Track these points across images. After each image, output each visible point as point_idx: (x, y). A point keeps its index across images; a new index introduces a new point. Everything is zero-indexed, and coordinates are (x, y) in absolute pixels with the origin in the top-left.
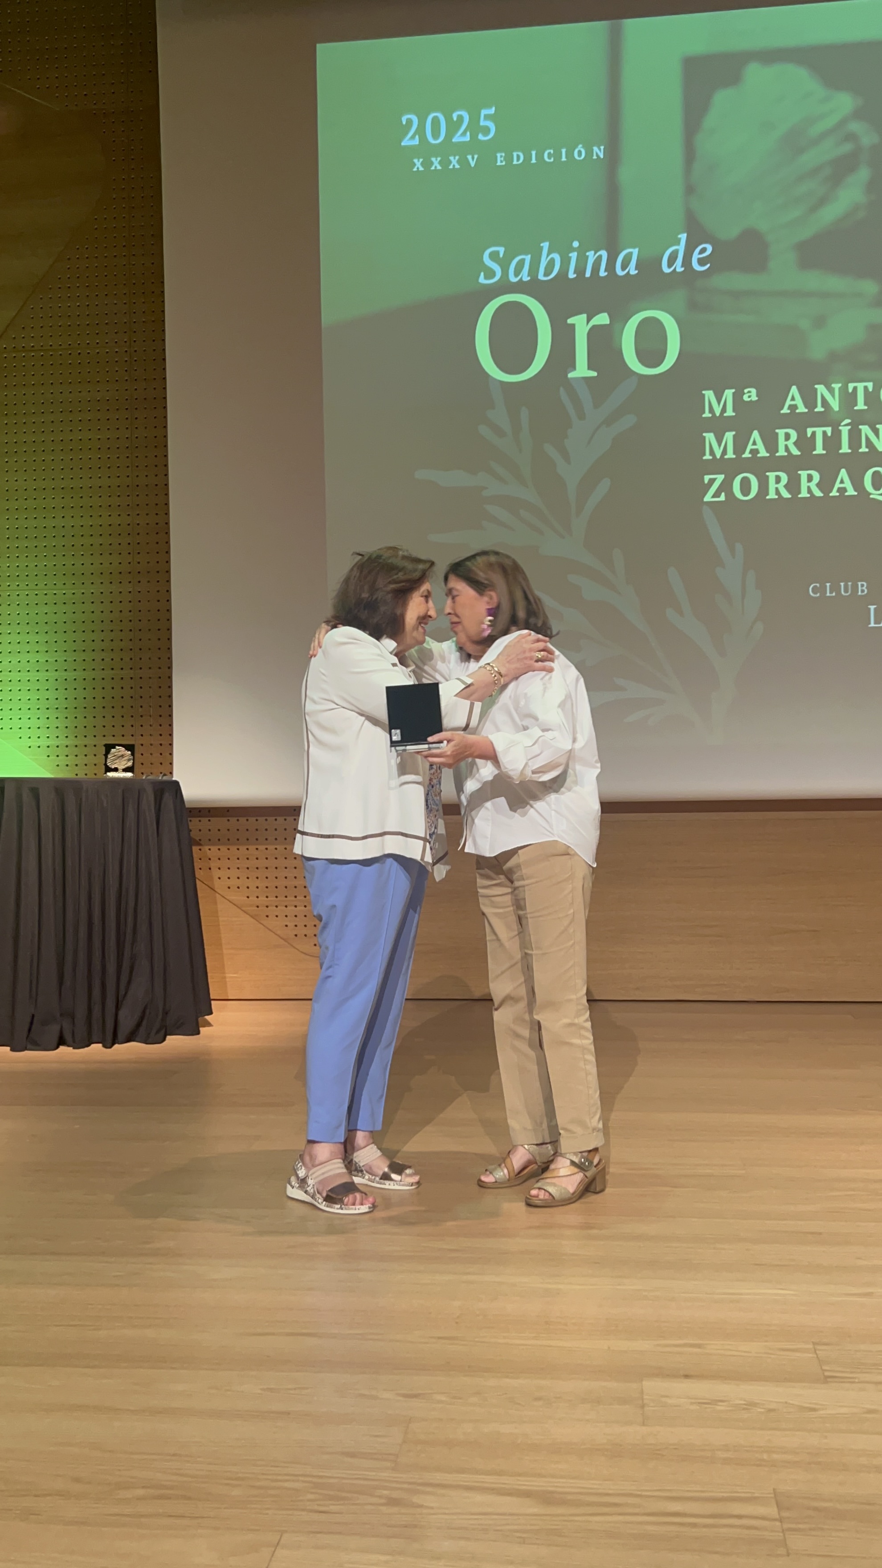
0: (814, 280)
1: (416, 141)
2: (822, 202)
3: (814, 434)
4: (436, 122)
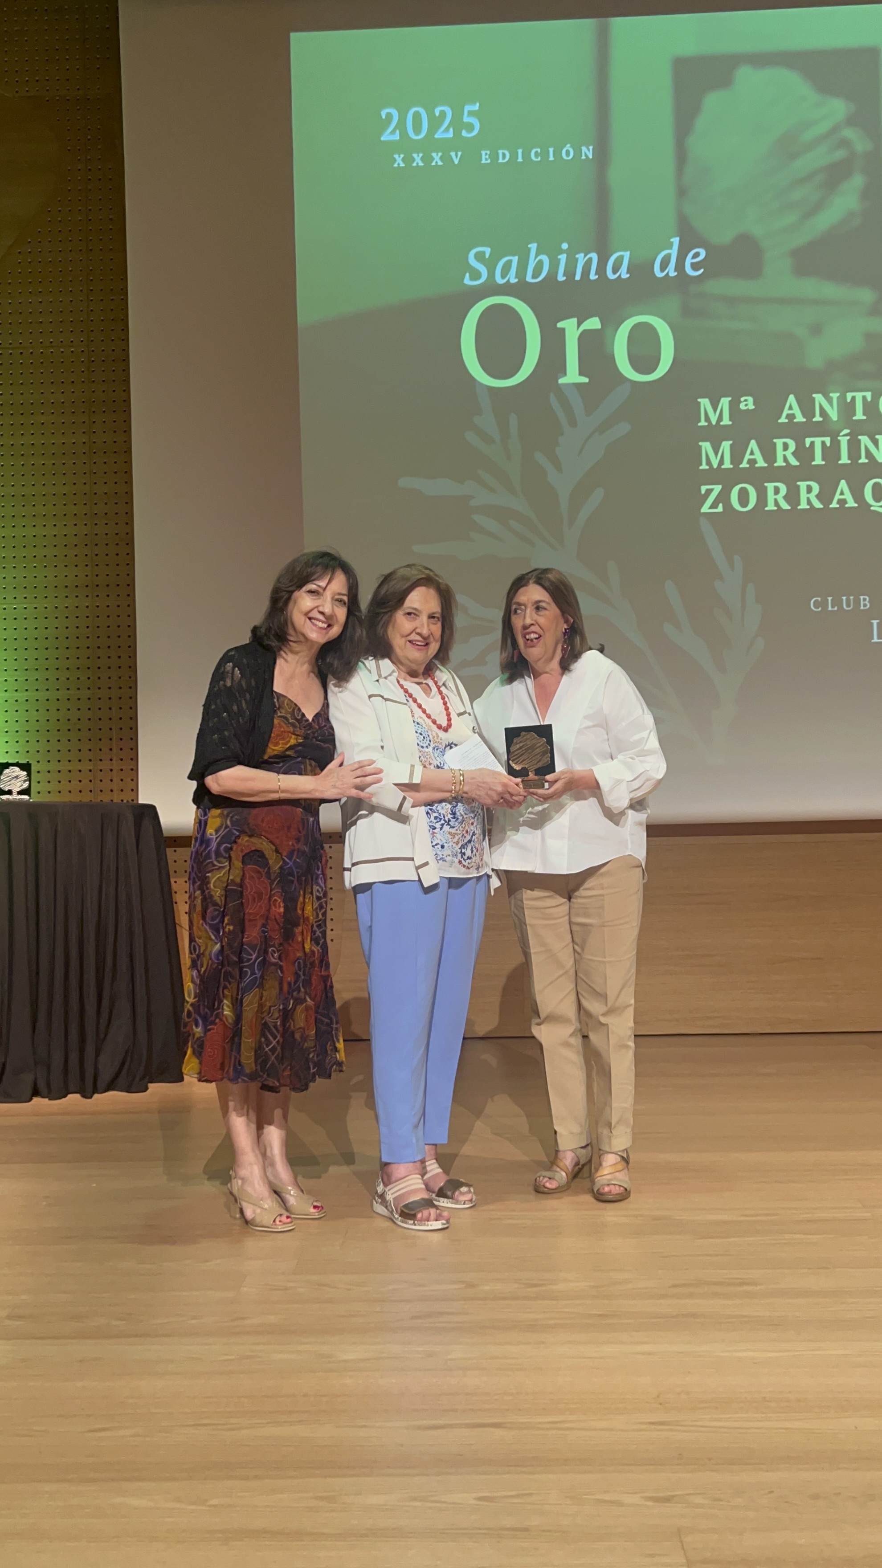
0: (810, 287)
1: (397, 137)
2: (817, 209)
3: (812, 443)
4: (417, 117)
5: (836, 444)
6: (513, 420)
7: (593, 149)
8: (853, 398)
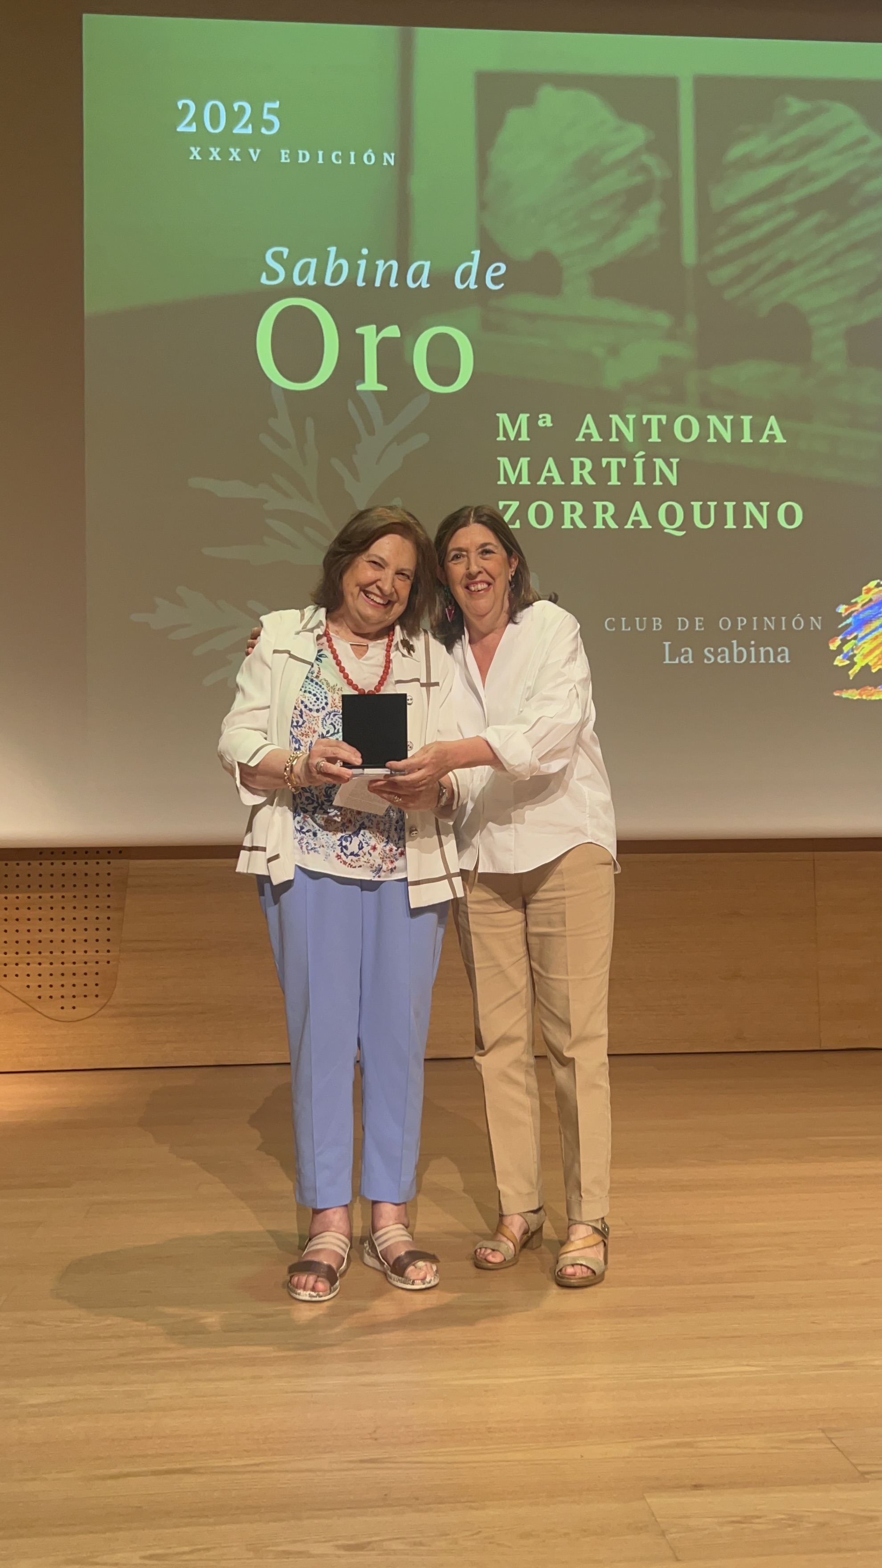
0: (608, 308)
1: (193, 129)
2: (616, 230)
3: (609, 464)
4: (215, 110)
5: (632, 465)
6: (310, 423)
7: (395, 156)
8: (649, 420)
